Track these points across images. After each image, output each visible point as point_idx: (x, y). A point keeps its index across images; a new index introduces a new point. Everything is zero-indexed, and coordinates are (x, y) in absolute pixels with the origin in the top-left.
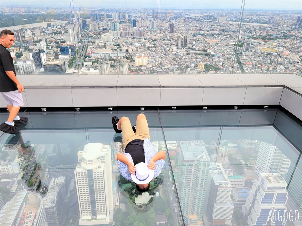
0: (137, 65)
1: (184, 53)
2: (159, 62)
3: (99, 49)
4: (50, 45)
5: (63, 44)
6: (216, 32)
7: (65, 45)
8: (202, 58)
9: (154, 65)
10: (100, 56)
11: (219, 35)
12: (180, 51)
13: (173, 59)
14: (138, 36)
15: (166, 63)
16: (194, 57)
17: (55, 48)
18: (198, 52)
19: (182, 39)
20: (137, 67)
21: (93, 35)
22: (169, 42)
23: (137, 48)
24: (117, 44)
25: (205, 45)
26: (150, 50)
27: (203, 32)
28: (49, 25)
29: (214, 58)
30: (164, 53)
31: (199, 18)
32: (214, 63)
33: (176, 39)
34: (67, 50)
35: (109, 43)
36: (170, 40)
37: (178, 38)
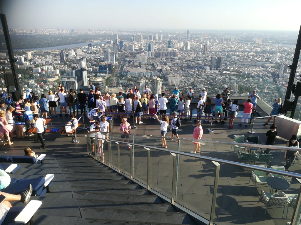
0: (170, 84)
1: (217, 74)
2: (192, 82)
3: (134, 68)
4: (90, 63)
5: (102, 63)
6: (252, 54)
7: (103, 64)
8: (236, 79)
9: (187, 85)
10: (135, 75)
11: (255, 56)
12: (213, 72)
13: (205, 80)
14: (172, 57)
15: (199, 83)
16: (228, 78)
17: (94, 67)
18: (232, 73)
19: (216, 60)
20: (170, 86)
21: (129, 54)
22: (202, 63)
23: (170, 67)
24: (152, 63)
25: (240, 65)
26: (182, 70)
27: (237, 53)
28: (90, 45)
29: (249, 79)
30: (197, 73)
31: (234, 39)
32: (249, 84)
33: (210, 59)
34: (106, 69)
35: (144, 63)
36: (203, 61)
37: (212, 59)
